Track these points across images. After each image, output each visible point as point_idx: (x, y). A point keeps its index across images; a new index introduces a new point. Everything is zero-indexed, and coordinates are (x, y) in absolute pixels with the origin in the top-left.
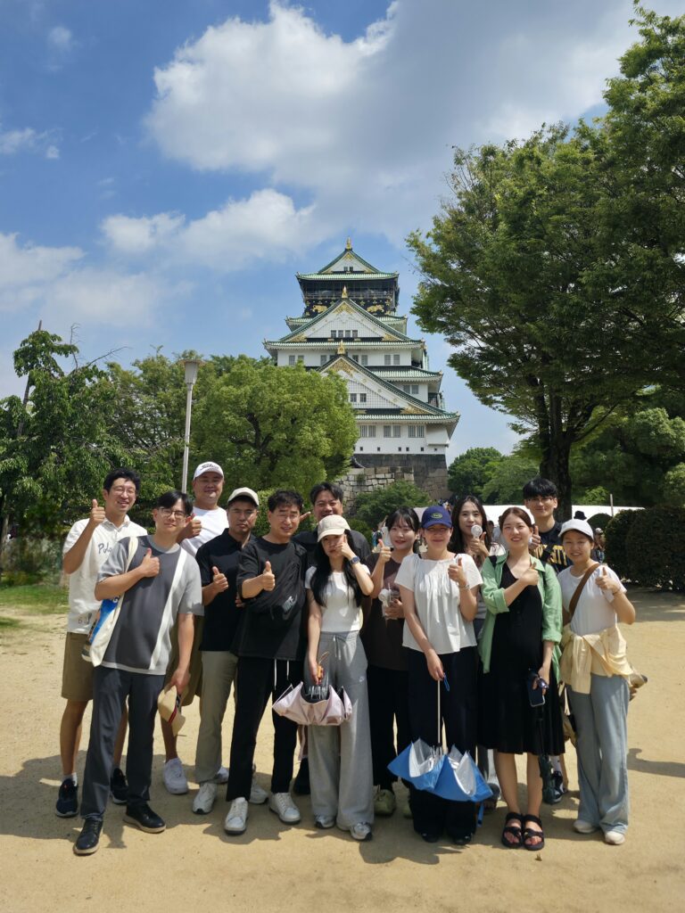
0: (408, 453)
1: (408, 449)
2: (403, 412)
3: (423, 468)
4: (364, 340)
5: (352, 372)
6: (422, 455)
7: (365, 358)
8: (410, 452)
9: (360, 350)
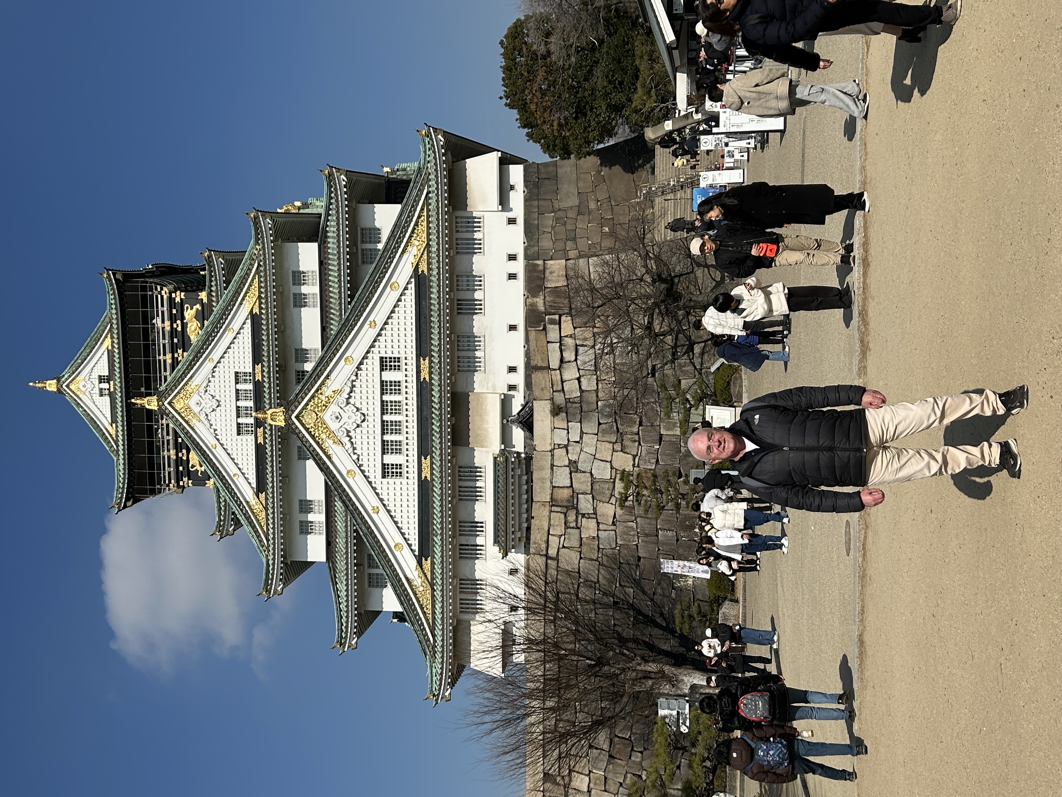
0: (521, 257)
1: (512, 258)
2: (423, 267)
3: (557, 219)
4: (257, 358)
5: (327, 391)
6: (525, 220)
7: (302, 355)
8: (519, 250)
9: (282, 369)
